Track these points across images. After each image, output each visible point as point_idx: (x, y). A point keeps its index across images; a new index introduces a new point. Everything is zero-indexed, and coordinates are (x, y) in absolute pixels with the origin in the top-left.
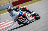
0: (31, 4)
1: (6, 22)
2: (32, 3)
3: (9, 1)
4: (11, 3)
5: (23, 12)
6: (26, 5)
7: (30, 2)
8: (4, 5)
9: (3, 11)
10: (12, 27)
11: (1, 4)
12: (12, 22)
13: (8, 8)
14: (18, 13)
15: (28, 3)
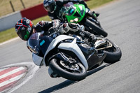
1: (2, 70)
3: (12, 7)
4: (18, 11)
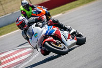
0: (70, 11)
2: (71, 8)
5: (54, 29)
6: (59, 13)
7: (68, 5)
8: (12, 13)
9: (10, 28)
10: (29, 61)
11: (6, 12)
12: (29, 49)
13: (17, 21)
14: (44, 30)
15: (64, 9)
